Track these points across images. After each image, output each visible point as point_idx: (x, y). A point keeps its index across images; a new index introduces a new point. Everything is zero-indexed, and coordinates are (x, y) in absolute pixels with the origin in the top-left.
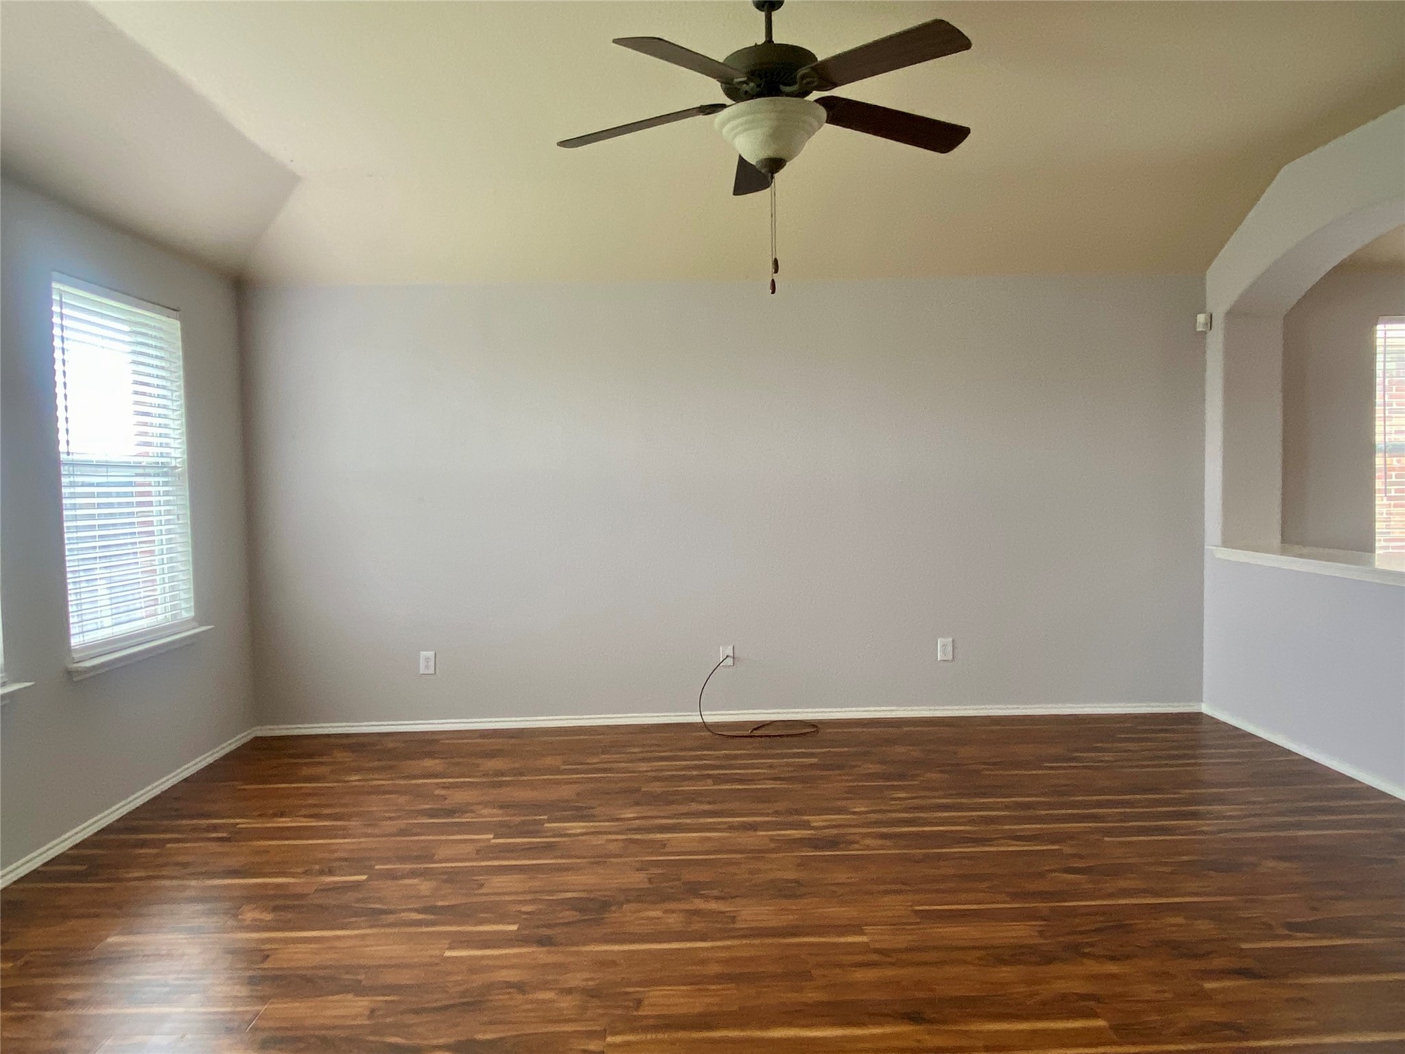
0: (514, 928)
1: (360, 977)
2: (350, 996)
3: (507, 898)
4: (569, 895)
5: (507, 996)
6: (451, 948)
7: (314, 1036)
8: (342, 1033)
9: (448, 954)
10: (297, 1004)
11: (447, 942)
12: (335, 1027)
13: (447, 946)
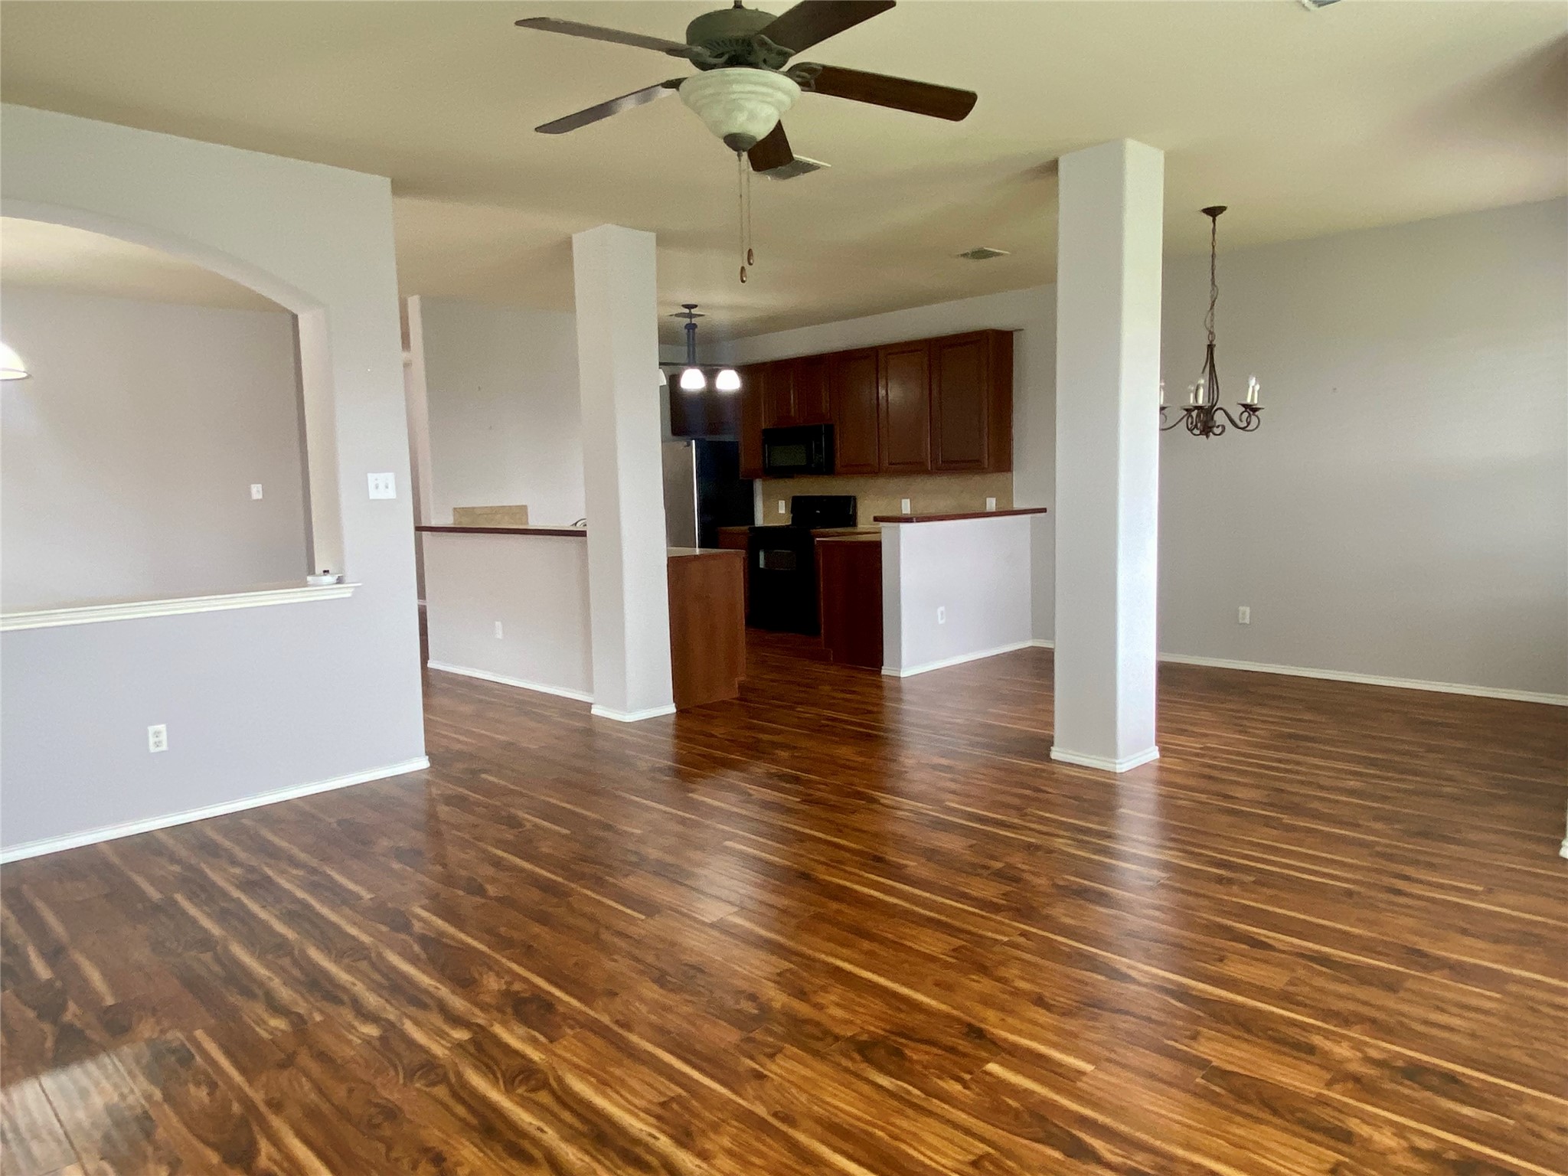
0: (993, 1067)
1: (1203, 1082)
2: (1216, 1063)
3: (961, 1117)
4: (885, 1081)
5: (1057, 998)
6: (1082, 1073)
7: (1259, 1037)
8: (1227, 1028)
9: (1088, 1068)
10: (1279, 1078)
11: (1079, 1084)
12: (1235, 1037)
13: (1085, 1079)
